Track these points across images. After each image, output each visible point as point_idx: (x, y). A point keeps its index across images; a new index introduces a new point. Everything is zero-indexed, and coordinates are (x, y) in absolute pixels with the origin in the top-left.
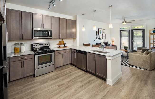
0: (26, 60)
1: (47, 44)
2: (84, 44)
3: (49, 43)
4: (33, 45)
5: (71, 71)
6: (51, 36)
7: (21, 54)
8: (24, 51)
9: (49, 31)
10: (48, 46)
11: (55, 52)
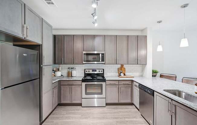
0: (74, 86)
1: (101, 70)
2: (161, 75)
3: (103, 69)
4: (86, 70)
5: (127, 116)
6: (103, 60)
7: (72, 78)
8: (75, 76)
9: (101, 55)
10: (102, 74)
11: (106, 81)
